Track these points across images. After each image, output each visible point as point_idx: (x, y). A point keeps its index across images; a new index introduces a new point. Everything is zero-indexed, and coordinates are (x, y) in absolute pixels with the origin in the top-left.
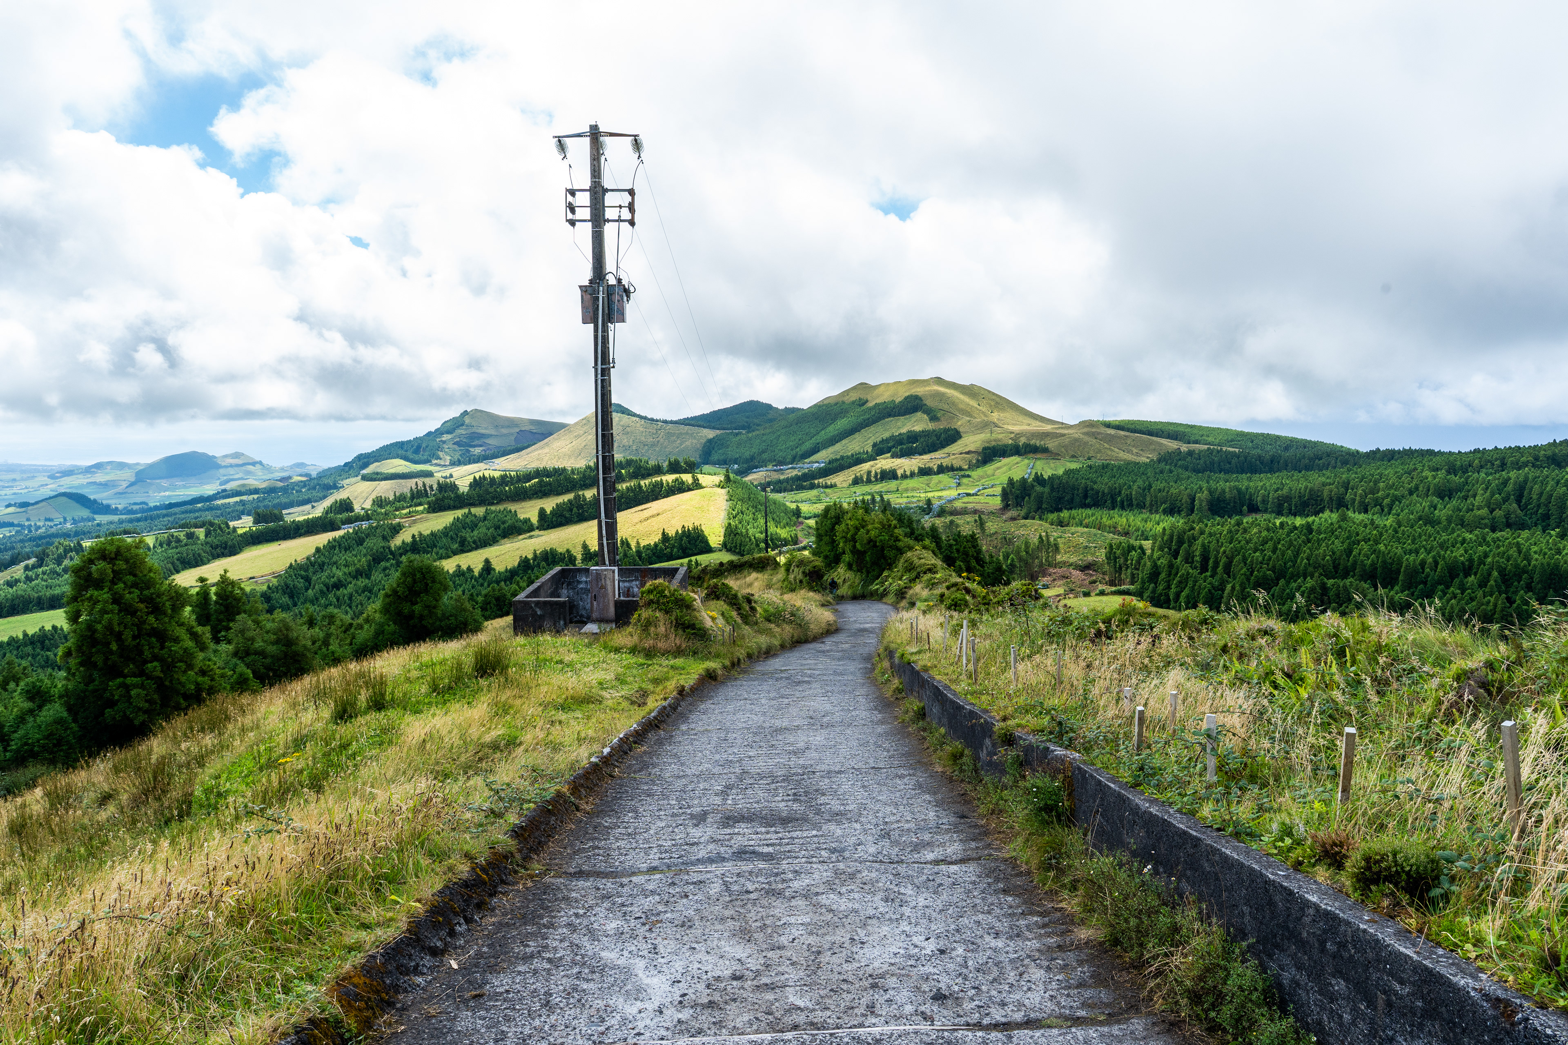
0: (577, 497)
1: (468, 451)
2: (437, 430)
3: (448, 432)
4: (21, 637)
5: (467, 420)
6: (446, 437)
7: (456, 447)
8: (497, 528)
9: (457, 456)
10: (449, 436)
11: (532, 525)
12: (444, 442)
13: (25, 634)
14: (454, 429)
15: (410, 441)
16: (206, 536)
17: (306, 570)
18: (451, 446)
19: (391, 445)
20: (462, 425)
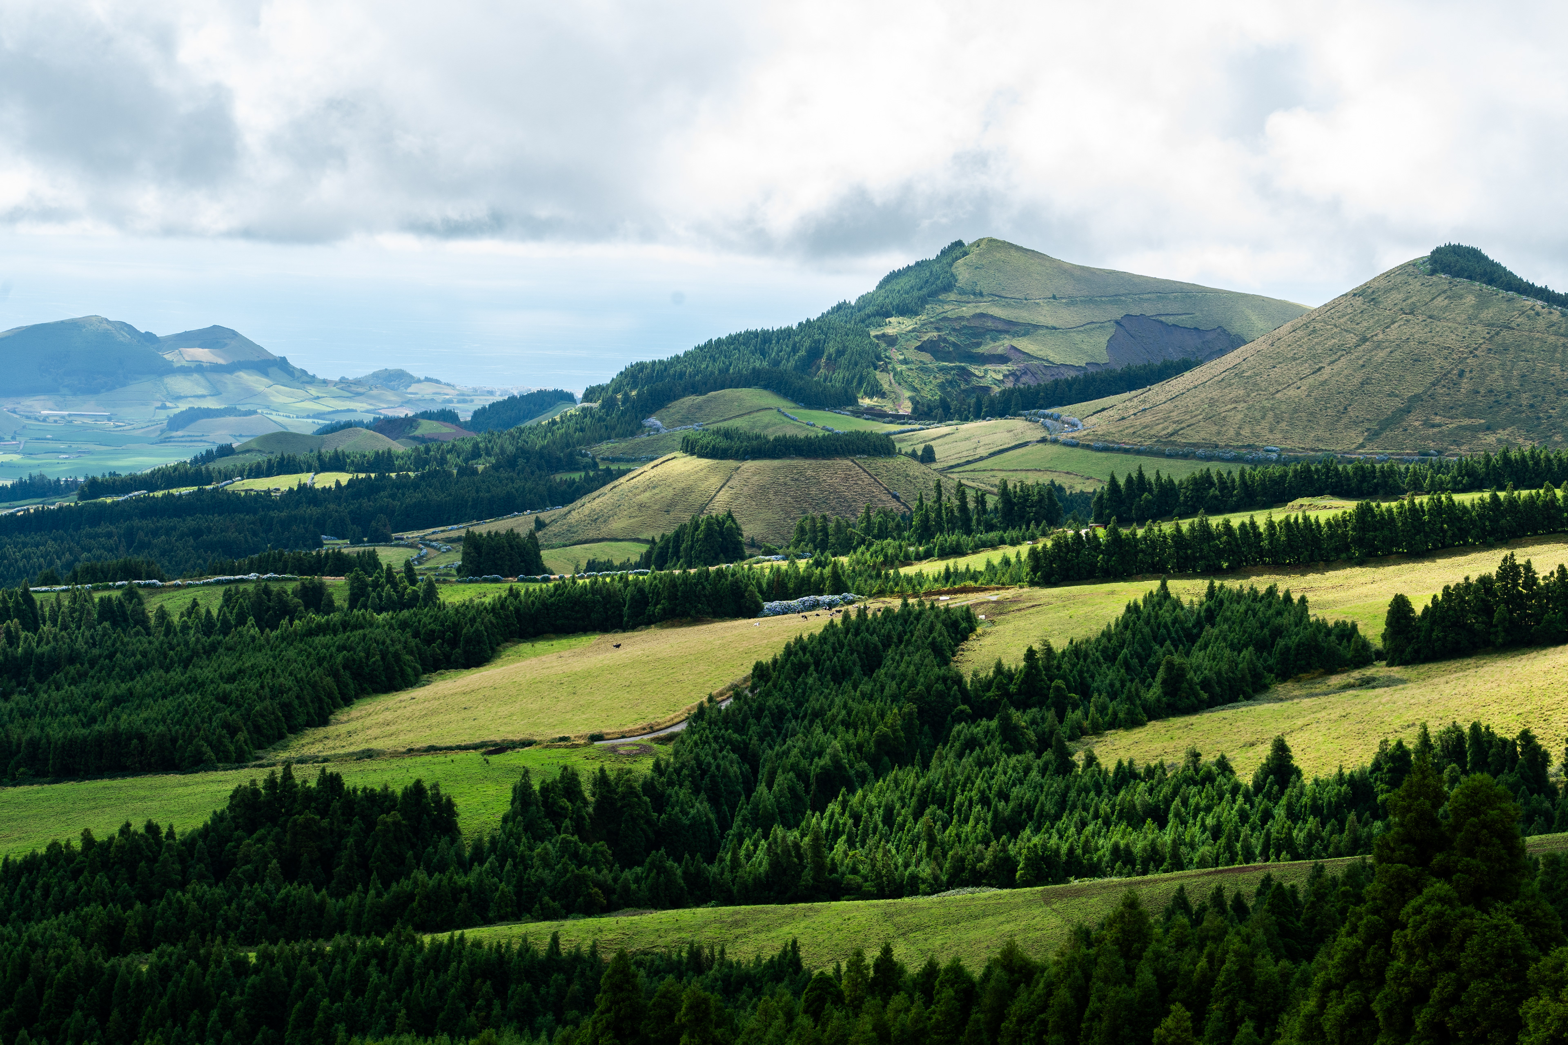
0: (1509, 570)
1: (965, 374)
2: (865, 301)
3: (904, 311)
4: (77, 844)
5: (962, 271)
6: (896, 326)
7: (926, 357)
8: (1262, 646)
9: (931, 393)
10: (907, 324)
11: (1365, 645)
12: (892, 341)
13: (87, 838)
14: (923, 301)
15: (786, 334)
16: (354, 601)
17: (741, 729)
18: (911, 354)
19: (733, 340)
20: (948, 288)
